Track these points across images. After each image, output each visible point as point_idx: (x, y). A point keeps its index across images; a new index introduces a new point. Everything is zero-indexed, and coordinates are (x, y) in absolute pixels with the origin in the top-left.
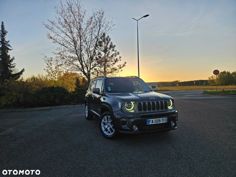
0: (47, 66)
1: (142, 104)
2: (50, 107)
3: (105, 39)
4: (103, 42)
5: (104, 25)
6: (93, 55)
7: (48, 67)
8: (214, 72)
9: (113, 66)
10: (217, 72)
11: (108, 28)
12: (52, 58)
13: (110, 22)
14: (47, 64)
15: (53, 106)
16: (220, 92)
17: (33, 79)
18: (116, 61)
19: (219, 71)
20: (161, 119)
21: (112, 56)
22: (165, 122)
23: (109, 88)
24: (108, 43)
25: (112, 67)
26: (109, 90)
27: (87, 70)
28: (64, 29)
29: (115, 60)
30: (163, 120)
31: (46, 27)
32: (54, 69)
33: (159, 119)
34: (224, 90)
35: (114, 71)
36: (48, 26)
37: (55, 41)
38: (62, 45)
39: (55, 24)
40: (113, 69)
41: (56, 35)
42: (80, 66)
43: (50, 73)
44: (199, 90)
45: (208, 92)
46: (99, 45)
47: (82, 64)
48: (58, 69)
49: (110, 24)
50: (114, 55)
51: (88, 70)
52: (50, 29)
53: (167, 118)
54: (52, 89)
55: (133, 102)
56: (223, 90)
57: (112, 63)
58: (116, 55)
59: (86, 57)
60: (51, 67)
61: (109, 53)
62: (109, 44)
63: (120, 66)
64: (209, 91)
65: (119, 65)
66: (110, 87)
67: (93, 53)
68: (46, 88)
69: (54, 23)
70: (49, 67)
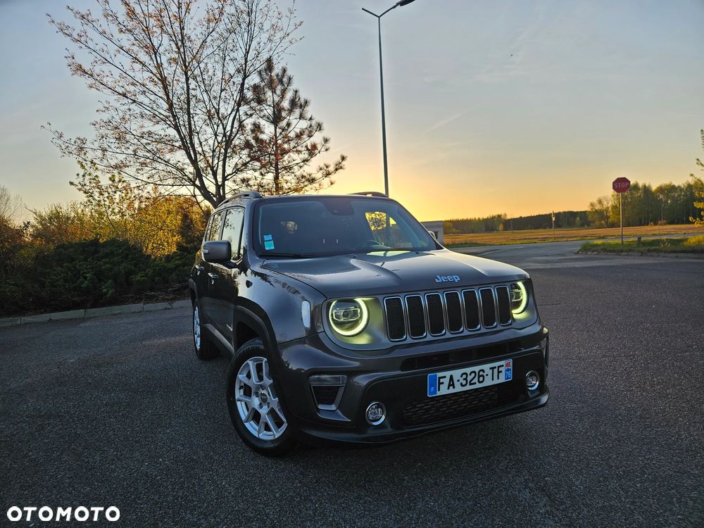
0: (82, 172)
1: (404, 304)
2: (82, 311)
3: (275, 77)
4: (266, 90)
5: (267, 26)
6: (231, 130)
7: (84, 176)
8: (614, 183)
9: (301, 170)
10: (624, 185)
11: (279, 35)
12: (83, 141)
13: (285, 12)
14: (79, 166)
15: (93, 306)
16: (630, 244)
17: (56, 217)
18: (312, 151)
19: (629, 182)
20: (486, 367)
21: (299, 136)
22: (502, 379)
23: (266, 238)
24: (284, 92)
25: (298, 173)
26: (269, 246)
27: (214, 181)
28: (126, 40)
29: (310, 148)
30: (495, 374)
31: (61, 33)
32: (105, 181)
33: (477, 369)
34: (642, 239)
35: (306, 186)
36: (68, 27)
37: (98, 82)
38: (120, 94)
39: (94, 23)
40: (304, 180)
41: (99, 62)
42: (190, 169)
43: (91, 196)
44: (566, 239)
45: (596, 245)
46: (253, 99)
47: (194, 162)
48: (120, 181)
49: (284, 23)
50: (307, 132)
51: (217, 184)
52: (77, 37)
53: (511, 361)
54: (92, 248)
55: (364, 299)
56: (639, 238)
57: (297, 158)
58: (310, 132)
59: (207, 138)
60: (96, 176)
61: (289, 125)
62: (289, 95)
63: (327, 167)
64: (599, 242)
65: (322, 165)
66: (270, 237)
67: (230, 124)
68: (71, 245)
69: (90, 18)
70: (90, 174)
